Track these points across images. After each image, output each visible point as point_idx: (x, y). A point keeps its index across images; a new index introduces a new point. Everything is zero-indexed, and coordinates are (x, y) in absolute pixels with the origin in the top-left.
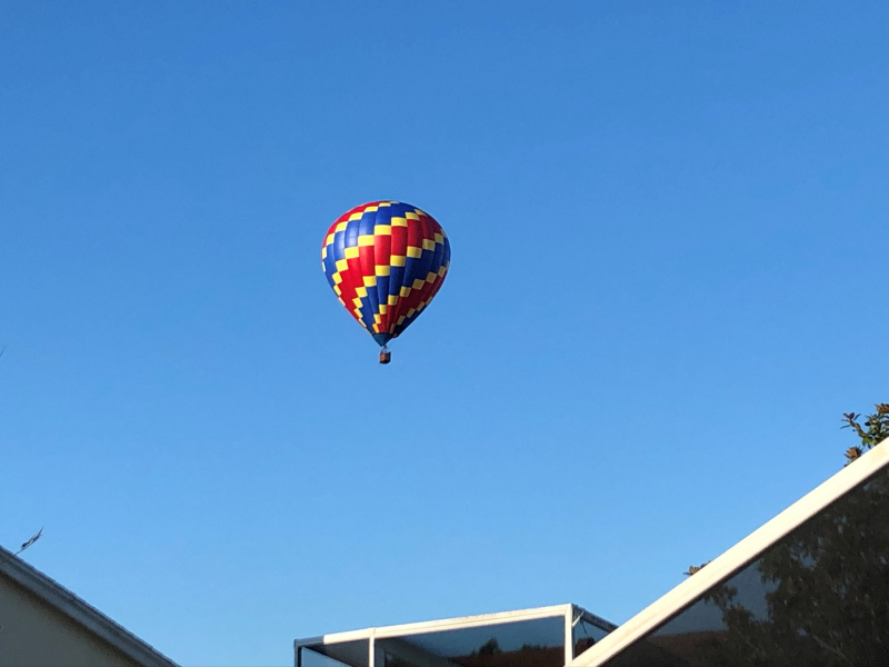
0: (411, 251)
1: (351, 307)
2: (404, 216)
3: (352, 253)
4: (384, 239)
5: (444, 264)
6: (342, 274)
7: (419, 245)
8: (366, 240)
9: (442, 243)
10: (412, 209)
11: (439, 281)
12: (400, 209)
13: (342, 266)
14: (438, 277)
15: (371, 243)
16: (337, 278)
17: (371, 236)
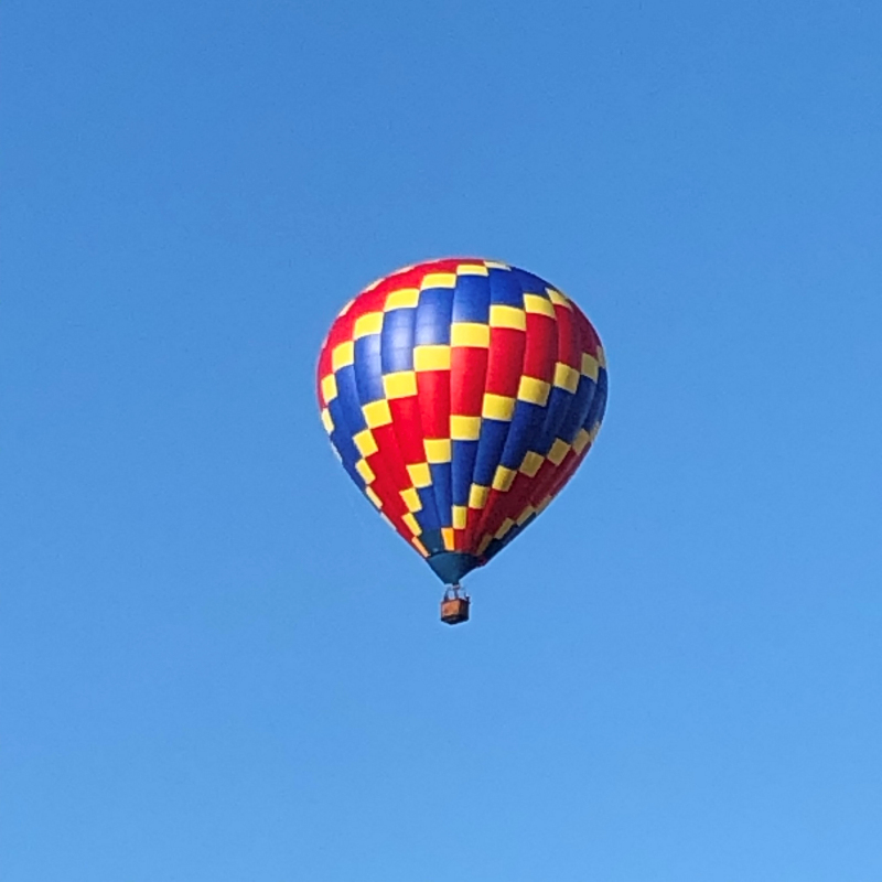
0: (528, 389)
1: (395, 509)
2: (520, 305)
3: (400, 385)
4: (474, 355)
5: (588, 427)
6: (378, 433)
7: (546, 375)
8: (433, 357)
9: (594, 377)
10: (540, 288)
11: (572, 461)
12: (512, 285)
13: (377, 414)
14: (571, 453)
15: (444, 365)
16: (365, 443)
17: (444, 348)
